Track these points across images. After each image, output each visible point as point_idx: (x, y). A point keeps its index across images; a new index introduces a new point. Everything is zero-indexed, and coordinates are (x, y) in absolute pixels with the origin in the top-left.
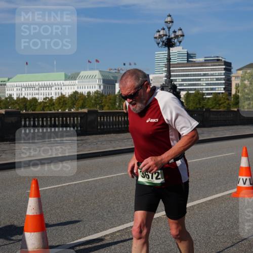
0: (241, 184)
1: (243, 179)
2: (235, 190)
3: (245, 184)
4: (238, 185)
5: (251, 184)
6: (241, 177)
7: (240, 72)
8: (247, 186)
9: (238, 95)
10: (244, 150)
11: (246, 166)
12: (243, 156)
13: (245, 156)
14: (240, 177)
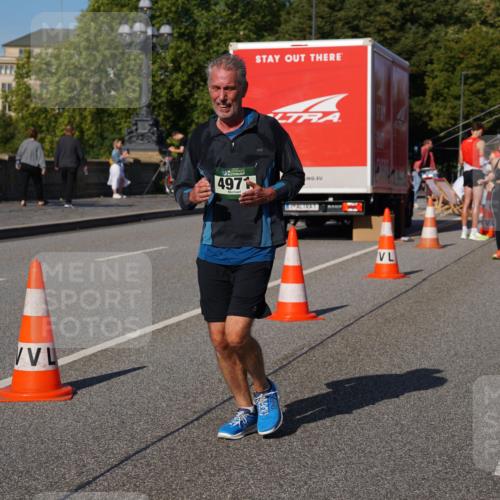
0: (24, 364)
1: (29, 350)
2: (8, 381)
3: (34, 363)
4: (16, 367)
5: (50, 363)
6: (25, 346)
7: (14, 52)
8: (42, 369)
9: (10, 117)
10: (34, 270)
11: (40, 314)
12: (29, 287)
13: (38, 287)
14: (21, 345)
